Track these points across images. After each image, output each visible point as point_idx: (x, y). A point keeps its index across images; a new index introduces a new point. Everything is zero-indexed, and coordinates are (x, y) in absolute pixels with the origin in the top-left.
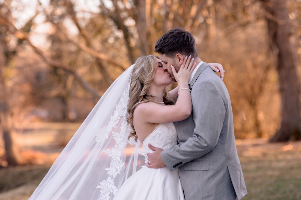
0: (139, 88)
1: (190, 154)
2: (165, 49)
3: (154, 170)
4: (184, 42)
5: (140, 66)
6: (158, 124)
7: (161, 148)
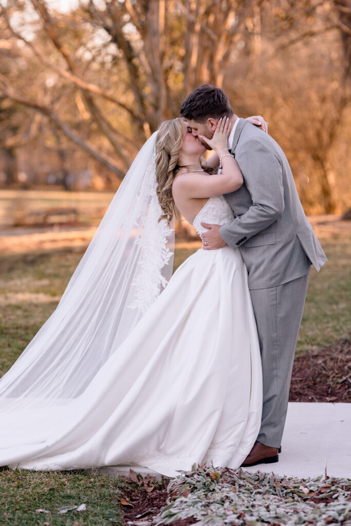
0: (166, 161)
1: (253, 226)
2: (194, 114)
3: (213, 252)
4: (215, 103)
5: (164, 133)
6: (208, 199)
7: (217, 224)
